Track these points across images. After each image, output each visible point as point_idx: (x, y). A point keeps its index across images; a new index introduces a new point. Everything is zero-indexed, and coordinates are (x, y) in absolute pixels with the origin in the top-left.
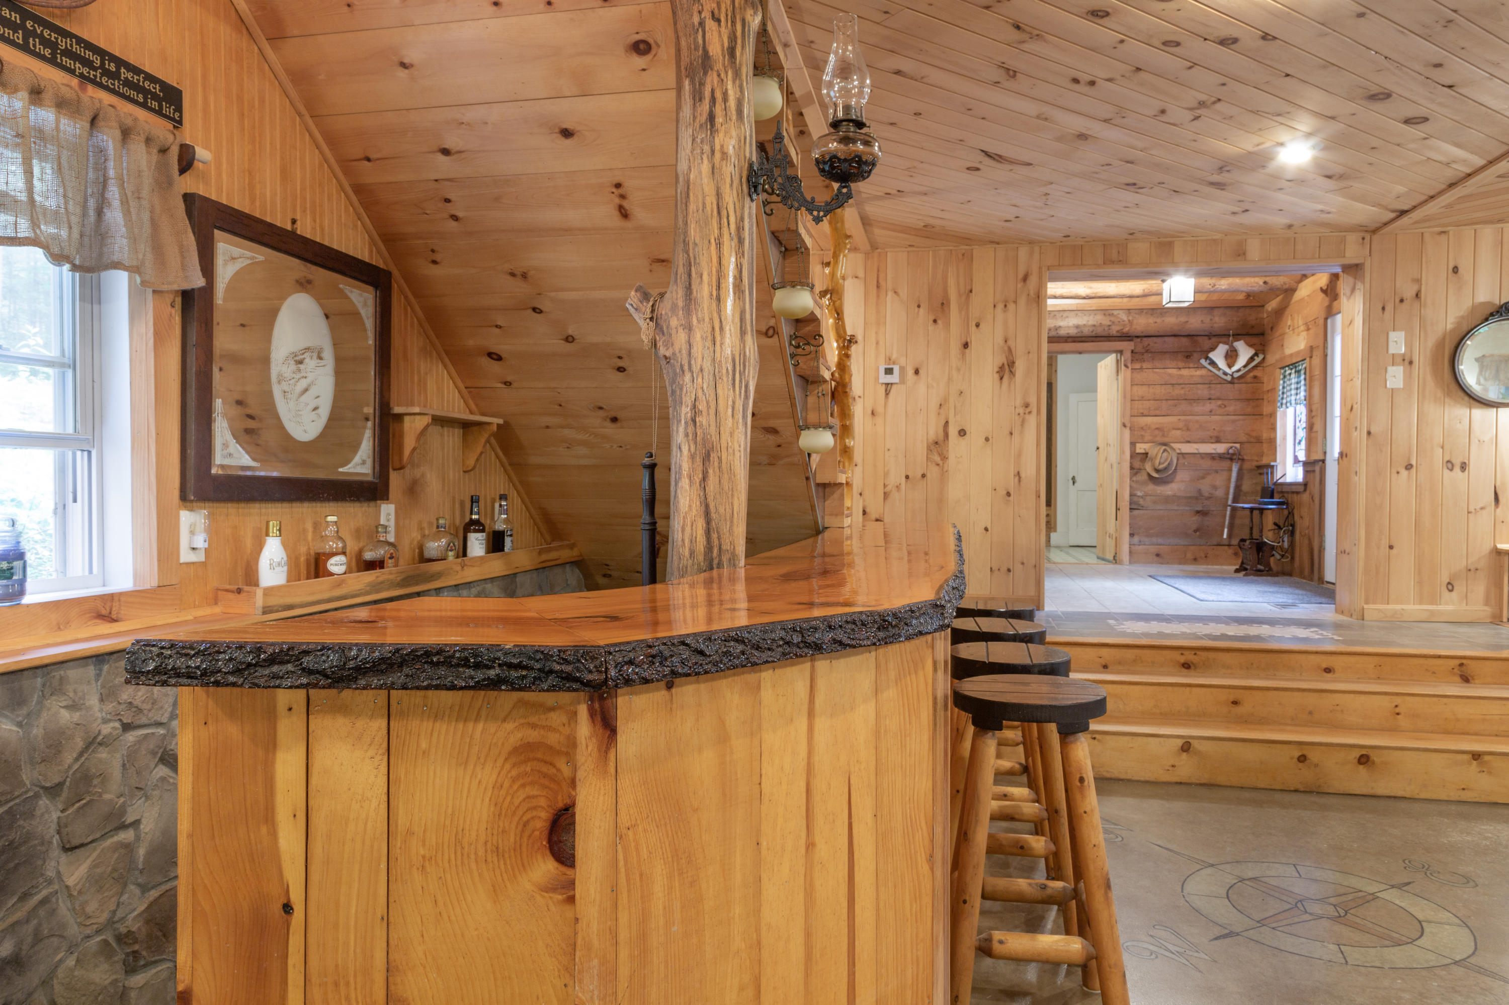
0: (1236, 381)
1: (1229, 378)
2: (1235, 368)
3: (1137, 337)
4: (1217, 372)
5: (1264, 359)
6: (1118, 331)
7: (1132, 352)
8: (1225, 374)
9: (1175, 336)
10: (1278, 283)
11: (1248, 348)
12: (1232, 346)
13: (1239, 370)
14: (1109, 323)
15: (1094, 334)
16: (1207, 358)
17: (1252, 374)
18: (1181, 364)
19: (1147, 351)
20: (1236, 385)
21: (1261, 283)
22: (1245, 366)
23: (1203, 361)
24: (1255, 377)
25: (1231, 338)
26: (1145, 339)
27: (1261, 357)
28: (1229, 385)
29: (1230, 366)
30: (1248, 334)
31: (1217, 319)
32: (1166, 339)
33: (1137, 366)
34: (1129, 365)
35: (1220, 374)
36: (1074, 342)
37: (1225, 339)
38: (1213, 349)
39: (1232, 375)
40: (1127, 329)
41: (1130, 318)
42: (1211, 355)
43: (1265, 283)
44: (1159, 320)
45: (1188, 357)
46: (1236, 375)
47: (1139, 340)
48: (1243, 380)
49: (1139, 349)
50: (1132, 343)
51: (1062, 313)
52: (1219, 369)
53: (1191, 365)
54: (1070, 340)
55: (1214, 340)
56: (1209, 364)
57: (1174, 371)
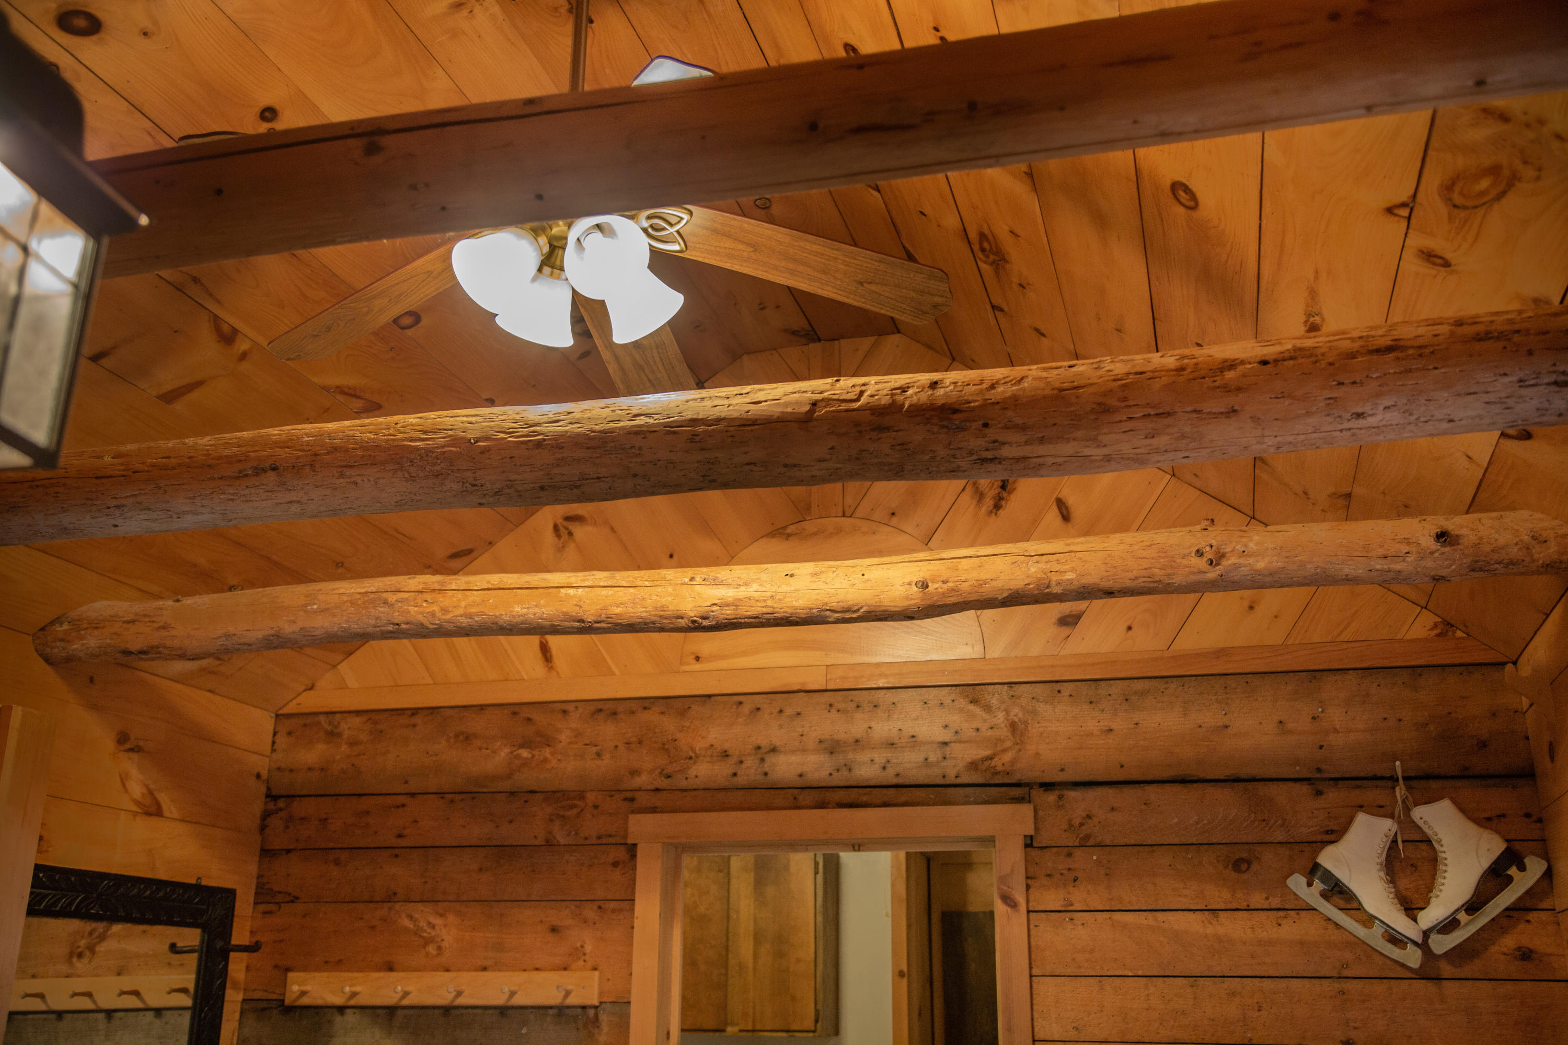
0: (1447, 969)
1: (1413, 958)
2: (1432, 915)
3: (1048, 786)
4: (1360, 931)
5: (1549, 874)
6: (973, 766)
7: (1029, 843)
8: (1395, 939)
9: (1183, 781)
10: (1504, 538)
11: (1472, 828)
12: (1406, 822)
13: (1449, 925)
14: (947, 736)
15: (889, 777)
16: (1314, 871)
17: (1509, 942)
18: (1218, 896)
19: (1084, 843)
20: (1450, 988)
21: (1428, 542)
22: (1473, 907)
23: (1297, 883)
24: (1525, 955)
25: (1400, 791)
26: (1072, 794)
27: (1535, 868)
28: (1419, 985)
29: (1411, 910)
30: (1465, 775)
31: (1336, 716)
32: (1152, 792)
33: (1051, 899)
34: (1021, 899)
35: (1374, 937)
36: (822, 805)
37: (1373, 795)
38: (1333, 835)
39: (1424, 946)
40: (1007, 757)
41: (1016, 713)
42: (1328, 859)
43: (1442, 536)
44: (1120, 723)
45: (1240, 865)
46: (1441, 944)
47: (1051, 797)
48: (1467, 970)
49: (1054, 832)
50: (1026, 810)
51: (779, 700)
52: (1369, 920)
53: (1257, 899)
54: (807, 798)
55: (1334, 797)
56: (1325, 895)
57: (1191, 923)
